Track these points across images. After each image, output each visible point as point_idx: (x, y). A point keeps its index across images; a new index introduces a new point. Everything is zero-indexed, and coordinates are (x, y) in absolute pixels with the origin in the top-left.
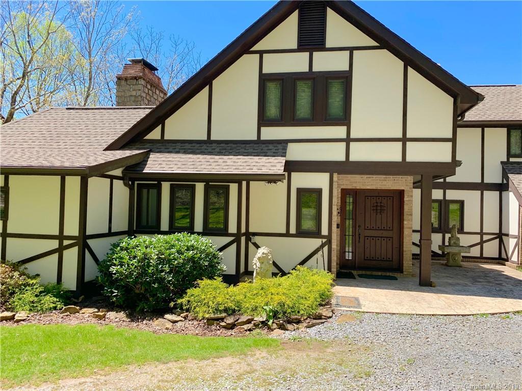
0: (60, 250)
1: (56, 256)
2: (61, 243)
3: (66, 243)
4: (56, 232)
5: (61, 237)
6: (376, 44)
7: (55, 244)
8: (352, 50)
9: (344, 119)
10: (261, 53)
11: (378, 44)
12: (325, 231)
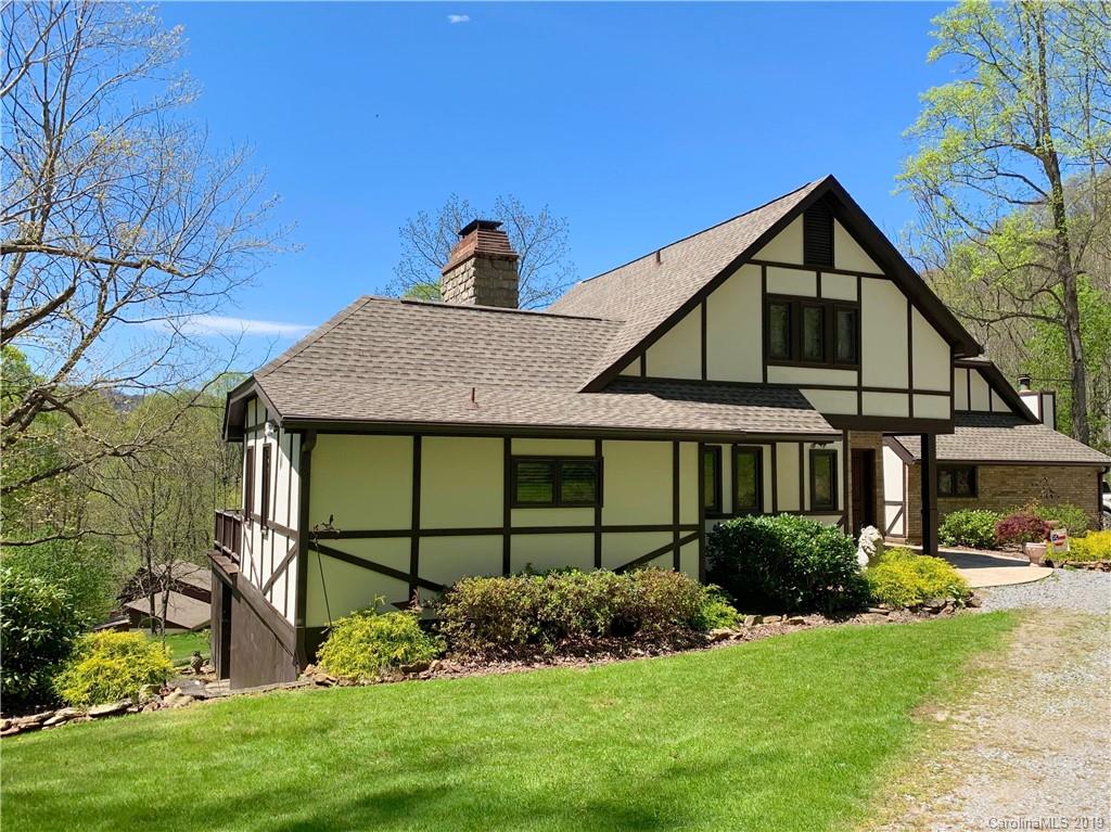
0: (675, 547)
1: (670, 555)
2: (676, 536)
3: (683, 534)
4: (669, 521)
5: (676, 527)
6: (881, 272)
7: (667, 538)
8: (859, 275)
9: (853, 361)
10: (764, 264)
11: (883, 273)
12: (841, 507)
